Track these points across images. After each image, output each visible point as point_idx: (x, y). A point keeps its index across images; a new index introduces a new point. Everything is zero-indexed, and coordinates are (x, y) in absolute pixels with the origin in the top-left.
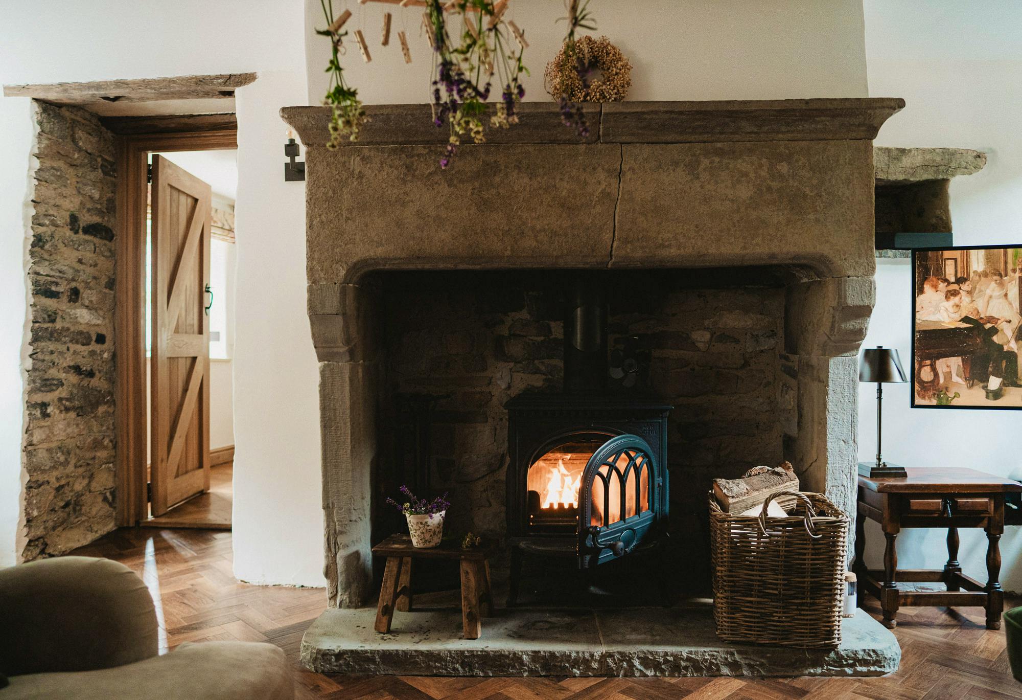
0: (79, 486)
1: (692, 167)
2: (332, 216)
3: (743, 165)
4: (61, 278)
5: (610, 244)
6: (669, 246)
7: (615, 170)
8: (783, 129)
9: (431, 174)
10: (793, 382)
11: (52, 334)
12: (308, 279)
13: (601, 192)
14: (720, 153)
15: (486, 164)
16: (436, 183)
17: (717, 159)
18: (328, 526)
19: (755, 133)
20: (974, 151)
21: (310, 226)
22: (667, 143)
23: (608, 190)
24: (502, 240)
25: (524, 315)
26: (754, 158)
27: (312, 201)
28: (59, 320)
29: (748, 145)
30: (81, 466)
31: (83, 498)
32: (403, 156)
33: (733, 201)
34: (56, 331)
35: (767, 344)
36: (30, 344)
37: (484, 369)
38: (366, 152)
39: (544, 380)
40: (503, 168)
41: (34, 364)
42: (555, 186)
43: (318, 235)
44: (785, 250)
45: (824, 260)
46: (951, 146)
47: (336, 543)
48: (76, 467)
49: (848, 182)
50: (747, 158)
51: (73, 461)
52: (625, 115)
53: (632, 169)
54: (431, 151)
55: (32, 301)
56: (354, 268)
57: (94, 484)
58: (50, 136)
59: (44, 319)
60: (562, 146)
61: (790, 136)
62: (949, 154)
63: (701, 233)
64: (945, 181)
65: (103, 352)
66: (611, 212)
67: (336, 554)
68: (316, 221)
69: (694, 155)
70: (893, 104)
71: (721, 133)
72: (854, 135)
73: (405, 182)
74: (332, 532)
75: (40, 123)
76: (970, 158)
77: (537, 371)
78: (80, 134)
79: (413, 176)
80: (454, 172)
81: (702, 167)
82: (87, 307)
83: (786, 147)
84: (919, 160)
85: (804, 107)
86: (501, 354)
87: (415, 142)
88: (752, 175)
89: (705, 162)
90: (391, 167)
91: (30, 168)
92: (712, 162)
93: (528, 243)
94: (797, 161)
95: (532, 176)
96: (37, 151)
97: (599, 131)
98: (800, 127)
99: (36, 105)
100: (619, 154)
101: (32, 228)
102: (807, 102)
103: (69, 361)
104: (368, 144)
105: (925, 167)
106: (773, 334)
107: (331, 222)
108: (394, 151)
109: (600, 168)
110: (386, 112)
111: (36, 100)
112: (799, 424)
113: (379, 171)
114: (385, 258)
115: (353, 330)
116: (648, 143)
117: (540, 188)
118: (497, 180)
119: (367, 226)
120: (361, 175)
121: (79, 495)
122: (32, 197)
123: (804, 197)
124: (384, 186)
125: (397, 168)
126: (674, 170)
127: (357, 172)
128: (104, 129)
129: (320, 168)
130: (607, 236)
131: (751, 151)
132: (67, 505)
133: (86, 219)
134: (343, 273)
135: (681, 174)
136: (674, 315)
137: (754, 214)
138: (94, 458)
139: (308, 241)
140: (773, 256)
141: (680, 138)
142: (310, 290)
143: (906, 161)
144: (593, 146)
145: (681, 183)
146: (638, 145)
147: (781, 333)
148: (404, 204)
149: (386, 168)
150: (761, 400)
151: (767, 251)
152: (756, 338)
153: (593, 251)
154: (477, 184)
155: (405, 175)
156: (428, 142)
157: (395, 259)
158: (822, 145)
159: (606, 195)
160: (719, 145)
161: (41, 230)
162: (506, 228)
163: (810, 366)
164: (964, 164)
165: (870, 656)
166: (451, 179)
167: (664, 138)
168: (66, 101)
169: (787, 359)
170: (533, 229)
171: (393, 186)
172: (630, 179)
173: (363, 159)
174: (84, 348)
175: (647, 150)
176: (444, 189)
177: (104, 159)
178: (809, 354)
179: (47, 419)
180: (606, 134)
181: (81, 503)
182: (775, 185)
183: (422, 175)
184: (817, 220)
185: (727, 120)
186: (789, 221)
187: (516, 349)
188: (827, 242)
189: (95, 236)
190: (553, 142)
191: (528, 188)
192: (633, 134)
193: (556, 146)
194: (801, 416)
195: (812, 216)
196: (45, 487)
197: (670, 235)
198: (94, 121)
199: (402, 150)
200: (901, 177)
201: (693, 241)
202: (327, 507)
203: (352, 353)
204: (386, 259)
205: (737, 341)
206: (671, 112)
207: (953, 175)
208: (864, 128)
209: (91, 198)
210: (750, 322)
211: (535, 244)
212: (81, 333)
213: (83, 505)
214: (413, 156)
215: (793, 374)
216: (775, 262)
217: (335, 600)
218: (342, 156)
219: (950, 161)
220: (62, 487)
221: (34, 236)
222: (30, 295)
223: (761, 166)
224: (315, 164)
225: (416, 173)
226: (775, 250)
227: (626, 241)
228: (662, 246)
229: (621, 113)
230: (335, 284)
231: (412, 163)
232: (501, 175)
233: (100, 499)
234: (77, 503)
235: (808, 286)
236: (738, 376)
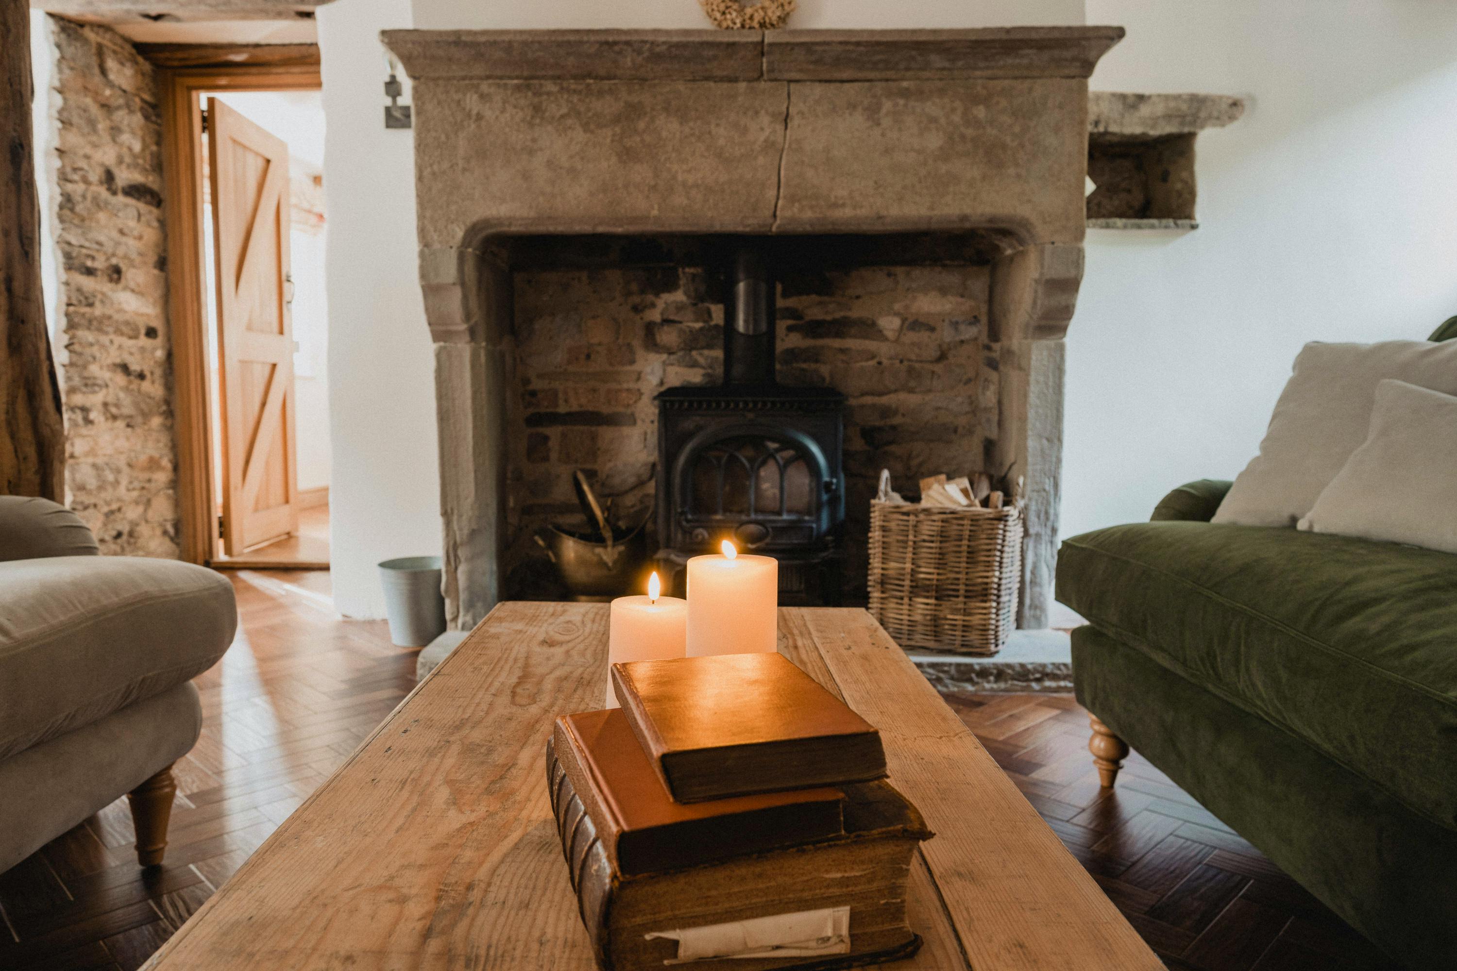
0: (133, 513)
1: (872, 112)
2: (445, 165)
3: (933, 108)
4: (98, 251)
5: (773, 203)
6: (843, 205)
7: (780, 114)
8: (981, 64)
9: (562, 117)
10: (994, 376)
11: (90, 321)
12: (420, 242)
13: (766, 141)
14: (905, 94)
15: (629, 105)
16: (570, 128)
17: (901, 102)
18: (447, 535)
19: (949, 69)
20: (1229, 98)
21: (420, 178)
22: (842, 81)
23: (772, 138)
24: (648, 197)
25: (679, 296)
26: (946, 100)
27: (421, 147)
28: (98, 304)
29: (939, 84)
30: (134, 489)
31: (138, 529)
32: (530, 94)
33: (919, 152)
34: (95, 318)
35: (970, 332)
36: (65, 332)
37: (632, 362)
38: (485, 87)
39: (704, 375)
40: (648, 110)
41: (70, 358)
42: (710, 133)
43: (430, 189)
44: (979, 211)
45: (1025, 224)
46: (1202, 90)
47: (456, 556)
48: (128, 490)
49: (1057, 130)
50: (937, 100)
51: (124, 482)
52: (792, 46)
53: (800, 113)
54: (562, 88)
55: (64, 277)
56: (472, 231)
57: (150, 514)
58: (72, 64)
59: (80, 301)
60: (719, 85)
61: (989, 73)
62: (1198, 102)
63: (881, 190)
64: (1192, 136)
65: (154, 349)
66: (776, 163)
67: (456, 568)
68: (427, 172)
69: (874, 96)
70: (1111, 33)
71: (908, 69)
72: (1067, 72)
73: (531, 125)
74: (451, 543)
75: (58, 46)
76: (1224, 106)
77: (694, 365)
78: (111, 64)
79: (542, 118)
80: (590, 114)
81: (884, 111)
82: (133, 291)
83: (984, 87)
84: (1160, 109)
85: (1004, 36)
86: (651, 343)
87: (544, 77)
88: (943, 121)
89: (887, 105)
90: (515, 107)
91: (50, 106)
92: (896, 105)
93: (679, 200)
94: (998, 103)
95: (683, 119)
96: (57, 84)
97: (762, 66)
98: (1001, 63)
99: (50, 21)
100: (785, 94)
101: (59, 184)
102: (1008, 31)
103: (114, 357)
104: (488, 77)
105: (1168, 117)
106: (975, 320)
107: (444, 172)
108: (518, 88)
109: (763, 112)
110: (506, 38)
111: (51, 15)
112: (1000, 424)
113: (502, 112)
114: (510, 218)
115: (473, 303)
116: (820, 81)
117: (692, 135)
118: (641, 125)
119: (487, 178)
120: (479, 117)
121: (134, 524)
122: (56, 143)
123: (1004, 147)
124: (507, 130)
125: (522, 109)
126: (851, 115)
127: (474, 112)
128: (140, 59)
129: (429, 107)
130: (771, 193)
131: (942, 92)
132: (119, 535)
133: (125, 176)
134: (460, 234)
135: (858, 119)
136: (858, 297)
137: (943, 168)
138: (149, 481)
139: (418, 196)
140: (964, 218)
141: (860, 75)
142: (422, 255)
143: (1145, 110)
144: (755, 84)
145: (857, 130)
146: (808, 83)
147: (984, 319)
148: (531, 152)
149: (509, 108)
150: (959, 399)
151: (957, 212)
152: (955, 325)
153: (754, 210)
154: (618, 130)
155: (533, 117)
156: (559, 77)
157: (522, 219)
158: (1027, 83)
159: (769, 145)
160: (905, 84)
161: (69, 187)
162: (652, 183)
163: (1008, 353)
164: (1215, 114)
165: (1060, 669)
166: (587, 124)
167: (837, 75)
168: (90, 17)
169: (988, 348)
170: (684, 184)
171: (518, 131)
172: (799, 126)
173: (482, 96)
174: (131, 342)
175: (818, 90)
176: (580, 135)
177: (143, 100)
178: (1010, 338)
179: (90, 426)
180: (771, 71)
181: (136, 534)
182: (970, 132)
183: (553, 118)
184: (1019, 176)
185: (914, 53)
186: (984, 178)
187: (668, 337)
188: (1029, 201)
189: (138, 199)
190: (707, 79)
191: (678, 135)
192: (801, 71)
193: (712, 84)
194: (1001, 413)
195: (1012, 171)
196: (91, 510)
197: (845, 193)
198: (128, 47)
199: (528, 87)
200: (1138, 130)
201: (871, 200)
202: (446, 514)
203: (472, 332)
204: (511, 220)
205: (932, 329)
206: (846, 43)
207: (1202, 127)
208: (1078, 64)
209: (130, 149)
210: (948, 307)
211: (685, 202)
212: (127, 323)
213: (139, 538)
214: (541, 95)
215: (993, 365)
216: (967, 225)
217: (456, 622)
218: (456, 92)
219: (1199, 110)
220: (112, 512)
221: (62, 195)
222: (61, 270)
223: (953, 110)
224: (423, 103)
225: (547, 114)
226: (968, 211)
227: (792, 199)
228: (835, 205)
229: (787, 44)
230: (451, 247)
231: (541, 103)
232: (647, 119)
233: (158, 532)
234: (131, 534)
235: (1011, 259)
236: (933, 372)
